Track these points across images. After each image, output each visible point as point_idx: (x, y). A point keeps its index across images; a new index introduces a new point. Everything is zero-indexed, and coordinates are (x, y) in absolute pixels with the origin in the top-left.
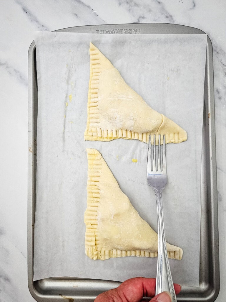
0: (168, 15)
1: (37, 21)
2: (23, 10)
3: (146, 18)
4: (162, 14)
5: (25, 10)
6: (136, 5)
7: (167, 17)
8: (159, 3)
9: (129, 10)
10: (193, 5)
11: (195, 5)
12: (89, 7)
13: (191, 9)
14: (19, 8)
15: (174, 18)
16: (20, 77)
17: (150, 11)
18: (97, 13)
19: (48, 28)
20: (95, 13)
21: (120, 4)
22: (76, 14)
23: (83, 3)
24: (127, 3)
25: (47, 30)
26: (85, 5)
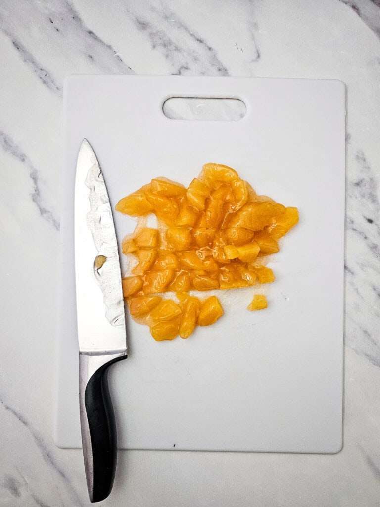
0: (221, 67)
1: (33, 62)
2: (13, 44)
3: (189, 69)
4: (213, 65)
5: (16, 45)
6: (177, 49)
7: (220, 70)
8: (210, 48)
9: (167, 56)
10: (256, 55)
11: (259, 56)
12: (109, 47)
13: (253, 61)
14: (7, 42)
15: (228, 72)
16: (5, 141)
17: (196, 59)
18: (122, 57)
19: (48, 73)
20: (118, 56)
21: (154, 46)
22: (91, 55)
23: (101, 41)
24: (165, 45)
25: (47, 75)
26: (104, 44)
